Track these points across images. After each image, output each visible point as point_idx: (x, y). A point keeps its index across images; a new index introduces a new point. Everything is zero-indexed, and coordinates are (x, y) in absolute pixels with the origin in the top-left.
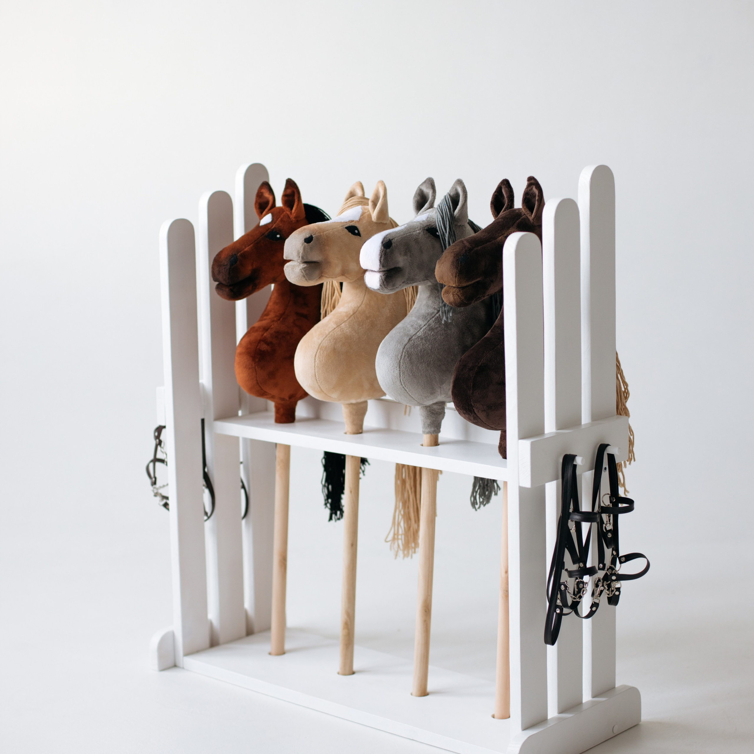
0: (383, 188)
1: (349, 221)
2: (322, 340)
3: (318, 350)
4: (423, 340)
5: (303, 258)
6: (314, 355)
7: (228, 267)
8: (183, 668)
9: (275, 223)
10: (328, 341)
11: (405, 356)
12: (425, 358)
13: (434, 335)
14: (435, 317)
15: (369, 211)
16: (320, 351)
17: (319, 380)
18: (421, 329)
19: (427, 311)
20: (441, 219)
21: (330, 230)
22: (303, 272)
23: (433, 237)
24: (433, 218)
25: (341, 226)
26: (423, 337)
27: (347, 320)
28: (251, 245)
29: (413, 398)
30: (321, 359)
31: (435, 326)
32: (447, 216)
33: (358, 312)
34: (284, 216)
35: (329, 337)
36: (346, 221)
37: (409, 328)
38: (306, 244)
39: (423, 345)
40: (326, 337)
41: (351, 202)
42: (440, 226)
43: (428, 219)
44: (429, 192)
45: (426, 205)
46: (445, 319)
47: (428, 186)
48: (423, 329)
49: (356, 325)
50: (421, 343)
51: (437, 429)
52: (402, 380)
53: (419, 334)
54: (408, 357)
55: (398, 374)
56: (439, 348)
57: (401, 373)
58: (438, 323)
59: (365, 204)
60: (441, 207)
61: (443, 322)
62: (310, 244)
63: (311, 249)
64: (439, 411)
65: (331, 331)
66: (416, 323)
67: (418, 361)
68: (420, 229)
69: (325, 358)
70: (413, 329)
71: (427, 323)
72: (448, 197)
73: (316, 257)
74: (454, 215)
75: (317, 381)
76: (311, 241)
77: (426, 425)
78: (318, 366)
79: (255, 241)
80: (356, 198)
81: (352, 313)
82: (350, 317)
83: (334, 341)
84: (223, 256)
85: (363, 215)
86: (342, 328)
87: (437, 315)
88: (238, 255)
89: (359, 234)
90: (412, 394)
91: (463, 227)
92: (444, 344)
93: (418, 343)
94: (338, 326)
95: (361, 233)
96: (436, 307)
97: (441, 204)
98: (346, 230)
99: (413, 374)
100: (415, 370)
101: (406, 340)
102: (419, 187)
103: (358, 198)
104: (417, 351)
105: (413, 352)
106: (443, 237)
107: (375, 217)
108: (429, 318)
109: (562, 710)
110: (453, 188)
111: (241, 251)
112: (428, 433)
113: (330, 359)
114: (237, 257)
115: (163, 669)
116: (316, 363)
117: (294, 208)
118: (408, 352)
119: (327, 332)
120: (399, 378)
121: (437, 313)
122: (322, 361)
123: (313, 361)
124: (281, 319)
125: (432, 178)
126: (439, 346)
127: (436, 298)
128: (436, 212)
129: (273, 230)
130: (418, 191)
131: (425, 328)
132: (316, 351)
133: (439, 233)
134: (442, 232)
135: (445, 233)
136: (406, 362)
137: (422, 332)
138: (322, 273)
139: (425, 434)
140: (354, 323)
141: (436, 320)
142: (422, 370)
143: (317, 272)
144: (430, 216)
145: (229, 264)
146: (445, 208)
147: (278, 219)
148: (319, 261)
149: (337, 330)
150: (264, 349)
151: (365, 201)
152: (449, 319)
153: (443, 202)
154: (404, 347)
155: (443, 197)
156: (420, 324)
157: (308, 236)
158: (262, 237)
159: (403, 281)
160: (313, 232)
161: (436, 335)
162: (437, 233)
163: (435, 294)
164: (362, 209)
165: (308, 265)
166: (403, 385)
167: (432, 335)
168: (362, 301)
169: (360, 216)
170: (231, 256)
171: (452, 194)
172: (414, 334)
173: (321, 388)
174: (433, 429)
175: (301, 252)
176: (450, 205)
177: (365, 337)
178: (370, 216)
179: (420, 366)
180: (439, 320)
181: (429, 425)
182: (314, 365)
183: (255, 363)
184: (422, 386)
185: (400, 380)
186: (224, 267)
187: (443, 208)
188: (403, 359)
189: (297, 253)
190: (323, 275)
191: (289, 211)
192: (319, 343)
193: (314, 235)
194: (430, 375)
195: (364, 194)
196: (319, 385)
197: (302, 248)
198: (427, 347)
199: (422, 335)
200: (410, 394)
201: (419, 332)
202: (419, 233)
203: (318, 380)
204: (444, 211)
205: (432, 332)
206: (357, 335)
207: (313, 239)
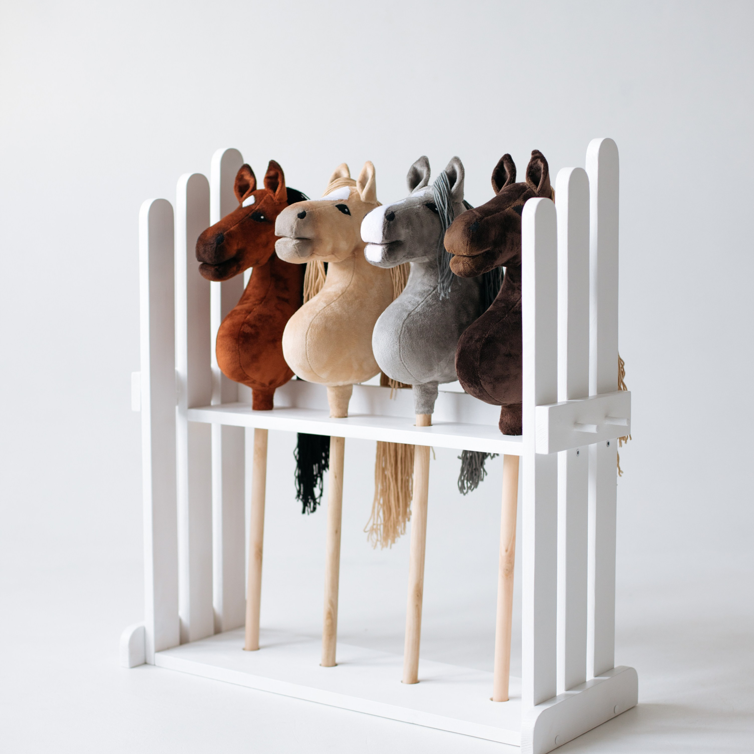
0: (372, 168)
1: (339, 200)
2: (313, 318)
3: (309, 328)
4: (421, 316)
5: (296, 233)
6: (306, 333)
7: (215, 246)
8: (155, 665)
9: (258, 205)
10: (319, 319)
11: (405, 331)
12: (424, 334)
13: (432, 311)
14: (432, 294)
15: (357, 191)
16: (311, 329)
17: (310, 359)
18: (419, 305)
19: (423, 288)
20: (439, 195)
21: (321, 207)
22: (296, 247)
23: (432, 212)
24: (431, 195)
25: (332, 204)
26: (422, 312)
27: (337, 299)
28: (237, 225)
29: (411, 374)
30: (313, 337)
31: (432, 303)
32: (445, 193)
33: (346, 292)
34: (267, 198)
35: (320, 315)
36: (336, 200)
37: (407, 304)
38: (299, 219)
39: (422, 320)
40: (317, 315)
41: (338, 182)
42: (438, 201)
43: (426, 195)
44: (424, 171)
45: (421, 183)
46: (443, 296)
47: (422, 164)
48: (420, 305)
49: (346, 304)
50: (420, 318)
51: (431, 409)
52: (401, 356)
53: (417, 310)
54: (408, 332)
55: (398, 349)
56: (437, 325)
57: (401, 348)
58: (436, 300)
59: (351, 185)
60: (438, 184)
61: (441, 299)
62: (304, 219)
63: (305, 224)
64: (433, 390)
65: (322, 310)
66: (413, 300)
67: (418, 337)
68: (420, 204)
69: (316, 336)
70: (411, 305)
71: (425, 299)
72: (444, 174)
73: (308, 234)
74: (451, 192)
75: (308, 360)
76: (305, 217)
77: (420, 405)
78: (309, 344)
79: (239, 222)
80: (342, 179)
81: (340, 293)
82: (339, 297)
83: (325, 319)
84: (209, 235)
85: (351, 195)
86: (332, 307)
87: (434, 292)
88: (225, 234)
89: (348, 213)
90: (410, 371)
91: (459, 204)
92: (442, 321)
93: (417, 318)
94: (328, 305)
95: (351, 212)
96: (432, 285)
97: (438, 181)
98: (336, 208)
99: (412, 350)
100: (415, 346)
101: (405, 315)
102: (412, 165)
103: (344, 179)
104: (417, 326)
105: (412, 328)
106: (442, 213)
107: (364, 197)
108: (425, 295)
109: (569, 688)
110: (449, 165)
111: (227, 231)
112: (421, 413)
113: (322, 337)
114: (223, 236)
115: (135, 666)
116: (307, 341)
117: (278, 190)
118: (408, 327)
119: (318, 311)
120: (399, 353)
121: (433, 290)
122: (314, 339)
123: (305, 339)
124: (263, 303)
125: (426, 156)
126: (437, 322)
127: (432, 276)
128: (433, 190)
129: (257, 211)
130: (412, 170)
131: (423, 305)
132: (307, 329)
133: (438, 209)
134: (441, 208)
135: (444, 209)
136: (406, 337)
137: (421, 309)
138: (313, 250)
139: (418, 414)
140: (343, 302)
141: (433, 297)
142: (421, 346)
143: (309, 249)
144: (427, 192)
145: (215, 243)
146: (442, 185)
147: (262, 200)
148: (310, 238)
149: (328, 309)
150: (248, 331)
151: (352, 182)
152: (447, 296)
153: (439, 179)
154: (404, 323)
155: (439, 175)
156: (418, 300)
157: (301, 211)
158: (247, 217)
159: (404, 255)
160: (306, 208)
161: (434, 312)
162: (436, 209)
163: (430, 272)
164: (350, 189)
165: (301, 241)
166: (403, 361)
167: (430, 311)
168: (350, 281)
169: (348, 195)
170: (218, 234)
171: (448, 171)
172: (412, 310)
173: (312, 367)
174: (427, 409)
175: (295, 227)
176: (447, 182)
177: (355, 317)
178: (358, 196)
179: (420, 341)
180: (435, 297)
181: (423, 405)
182: (305, 343)
183: (238, 346)
184: (421, 362)
185: (400, 356)
186: (210, 246)
187: (440, 185)
188: (403, 334)
189: (290, 228)
190: (314, 252)
191: (272, 193)
192: (310, 322)
193: (306, 211)
194: (428, 351)
195: (349, 176)
196: (310, 364)
197: (296, 223)
198: (425, 322)
199: (421, 311)
200: (409, 370)
201: (418, 307)
202: (419, 208)
203: (308, 358)
204: (441, 188)
205: (430, 308)
206: (347, 314)
207: (307, 215)
